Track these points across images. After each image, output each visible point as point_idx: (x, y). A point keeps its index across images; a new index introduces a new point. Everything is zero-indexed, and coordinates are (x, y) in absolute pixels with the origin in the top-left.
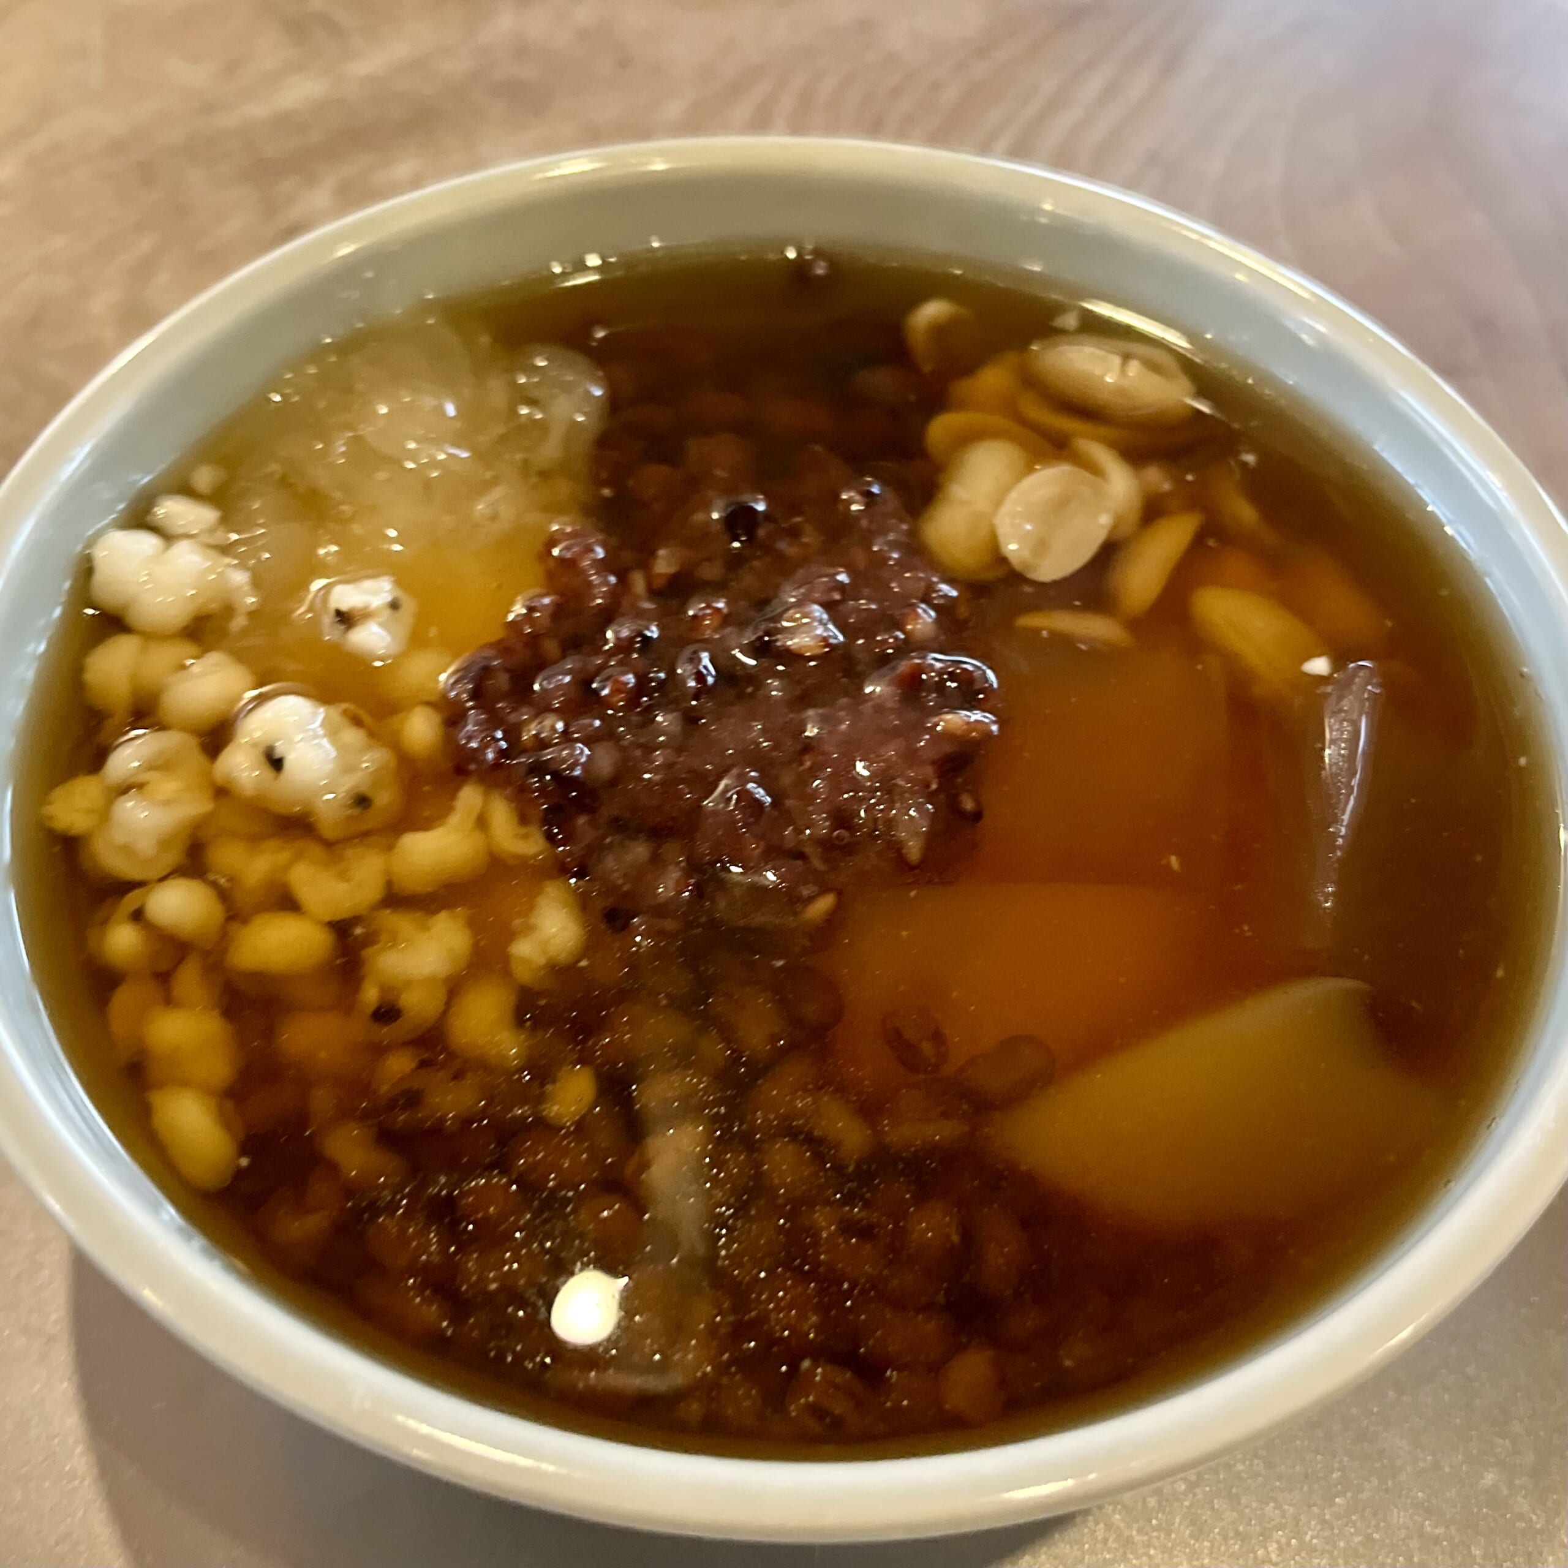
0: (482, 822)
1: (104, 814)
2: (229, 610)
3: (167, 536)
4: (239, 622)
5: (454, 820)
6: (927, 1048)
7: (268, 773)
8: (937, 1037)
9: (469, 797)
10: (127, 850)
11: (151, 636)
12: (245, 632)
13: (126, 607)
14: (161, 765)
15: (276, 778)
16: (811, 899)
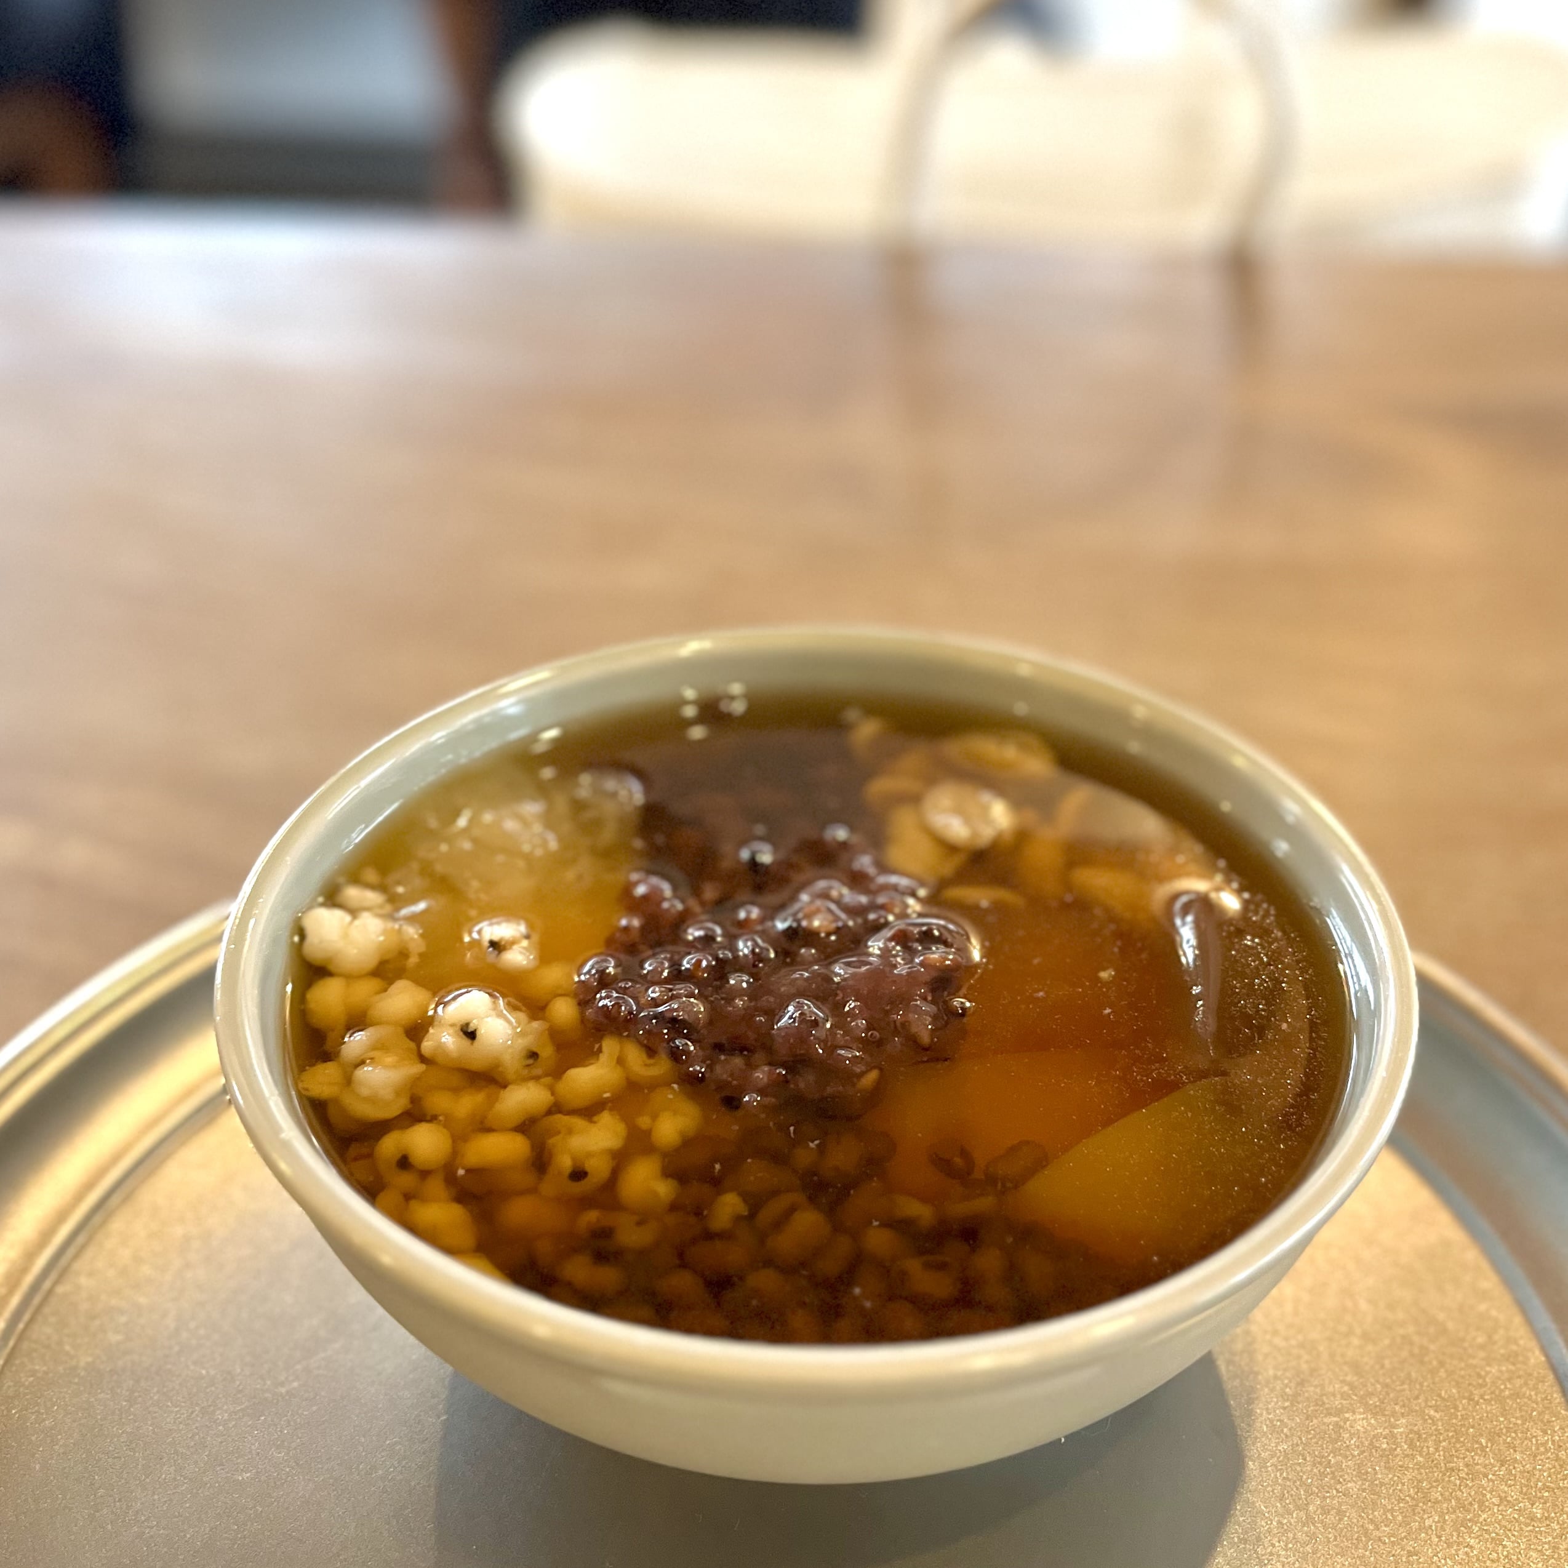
0: (620, 1061)
1: (348, 1080)
2: (403, 954)
3: (353, 912)
4: (413, 960)
5: (603, 1057)
6: (958, 1161)
7: (466, 1042)
8: (964, 1153)
9: (610, 1046)
10: (372, 1100)
11: (350, 977)
12: (419, 966)
13: (330, 960)
14: (380, 1046)
15: (472, 1044)
16: (863, 1074)
